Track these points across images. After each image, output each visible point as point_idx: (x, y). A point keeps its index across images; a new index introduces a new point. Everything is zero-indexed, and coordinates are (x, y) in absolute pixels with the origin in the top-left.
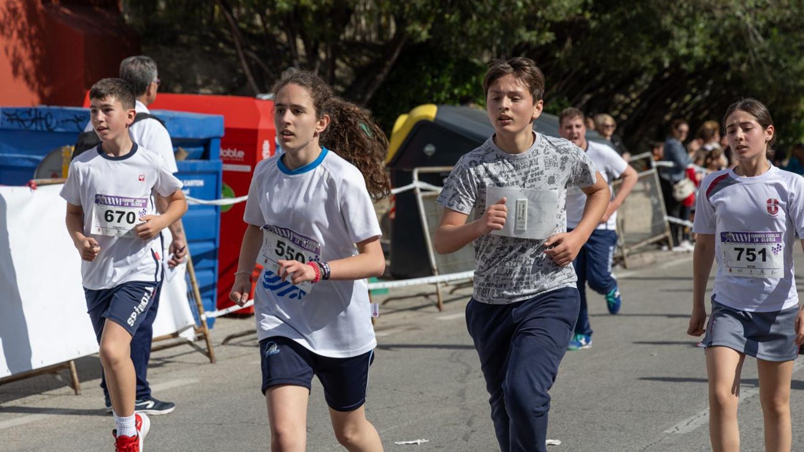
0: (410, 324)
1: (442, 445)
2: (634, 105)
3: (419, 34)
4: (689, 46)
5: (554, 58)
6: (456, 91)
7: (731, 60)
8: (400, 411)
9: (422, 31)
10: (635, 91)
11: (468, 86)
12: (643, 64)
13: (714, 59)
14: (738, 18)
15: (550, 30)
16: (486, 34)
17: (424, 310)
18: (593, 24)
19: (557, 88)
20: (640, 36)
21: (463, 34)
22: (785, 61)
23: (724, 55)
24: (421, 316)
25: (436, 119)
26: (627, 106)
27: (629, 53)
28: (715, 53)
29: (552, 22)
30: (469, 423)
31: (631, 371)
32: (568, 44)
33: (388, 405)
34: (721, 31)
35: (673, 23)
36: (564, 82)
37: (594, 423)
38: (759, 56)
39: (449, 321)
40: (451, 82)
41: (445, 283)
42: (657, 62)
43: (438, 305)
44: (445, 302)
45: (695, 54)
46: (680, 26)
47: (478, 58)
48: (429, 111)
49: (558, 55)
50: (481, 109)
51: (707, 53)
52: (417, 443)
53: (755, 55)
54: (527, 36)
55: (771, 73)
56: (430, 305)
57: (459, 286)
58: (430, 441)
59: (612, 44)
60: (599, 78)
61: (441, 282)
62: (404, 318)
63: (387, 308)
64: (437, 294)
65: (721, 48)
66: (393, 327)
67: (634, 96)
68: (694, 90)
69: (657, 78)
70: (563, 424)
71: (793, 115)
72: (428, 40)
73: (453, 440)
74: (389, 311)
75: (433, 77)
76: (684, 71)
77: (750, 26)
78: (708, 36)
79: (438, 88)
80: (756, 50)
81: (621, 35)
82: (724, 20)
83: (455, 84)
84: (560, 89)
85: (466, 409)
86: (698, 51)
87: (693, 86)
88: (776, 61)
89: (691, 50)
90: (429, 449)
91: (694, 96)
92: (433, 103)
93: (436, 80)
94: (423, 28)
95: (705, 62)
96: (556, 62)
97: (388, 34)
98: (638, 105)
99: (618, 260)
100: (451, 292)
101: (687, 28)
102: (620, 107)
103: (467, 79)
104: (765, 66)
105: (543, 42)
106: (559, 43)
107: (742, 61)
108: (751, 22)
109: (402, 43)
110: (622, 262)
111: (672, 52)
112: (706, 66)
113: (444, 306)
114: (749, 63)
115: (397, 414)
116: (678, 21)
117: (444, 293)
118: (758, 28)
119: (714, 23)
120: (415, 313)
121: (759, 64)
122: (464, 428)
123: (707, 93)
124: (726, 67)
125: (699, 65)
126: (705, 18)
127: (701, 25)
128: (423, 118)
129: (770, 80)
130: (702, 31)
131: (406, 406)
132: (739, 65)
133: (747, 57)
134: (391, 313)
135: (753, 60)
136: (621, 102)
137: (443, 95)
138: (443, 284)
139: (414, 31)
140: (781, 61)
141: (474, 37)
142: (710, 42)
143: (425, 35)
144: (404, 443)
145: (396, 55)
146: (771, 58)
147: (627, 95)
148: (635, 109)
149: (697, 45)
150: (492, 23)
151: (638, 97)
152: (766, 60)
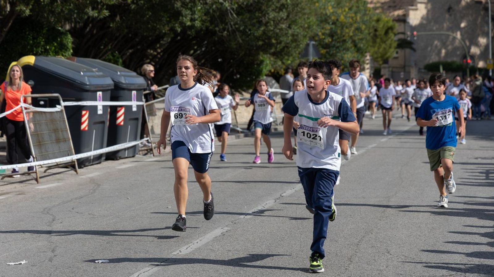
0: (18, 191)
1: (35, 265)
2: (159, 56)
3: (24, 12)
4: (192, 20)
5: (109, 27)
6: (48, 47)
7: (217, 29)
8: (10, 245)
9: (27, 10)
10: (159, 48)
11: (55, 44)
12: (164, 31)
13: (207, 28)
14: (222, 4)
15: (106, 9)
16: (66, 12)
17: (27, 182)
18: (133, 7)
19: (111, 46)
20: (162, 14)
21: (53, 12)
22: (250, 30)
23: (213, 26)
24: (26, 186)
25: (34, 64)
26: (155, 56)
27: (155, 25)
28: (208, 24)
29: (108, 5)
30: (53, 251)
31: (154, 217)
32: (118, 18)
33: (3, 241)
34: (211, 11)
35: (182, 6)
36: (116, 42)
37: (130, 249)
38: (233, 27)
39: (44, 189)
40: (45, 42)
41: (41, 166)
42: (172, 30)
43: (36, 180)
44: (40, 178)
45: (196, 25)
46: (187, 8)
47: (62, 27)
48: (30, 60)
49: (111, 25)
50: (63, 58)
51: (203, 24)
52: (21, 264)
53: (231, 27)
54: (92, 13)
55: (241, 37)
56: (32, 179)
57: (50, 168)
58: (28, 262)
59: (145, 19)
60: (137, 40)
61: (38, 166)
62: (15, 188)
63: (4, 182)
64: (36, 172)
65: (211, 22)
66: (8, 193)
67: (159, 51)
68: (196, 47)
69: (173, 39)
70: (111, 250)
71: (256, 63)
72: (30, 15)
73: (43, 262)
74: (6, 183)
75: (34, 38)
76: (189, 35)
77: (229, 8)
78: (203, 14)
79: (37, 45)
80: (232, 23)
81: (150, 14)
82: (212, 4)
83: (47, 43)
84: (113, 46)
85: (52, 242)
86: (198, 24)
87: (195, 45)
88: (244, 29)
89: (194, 23)
90: (27, 267)
91: (195, 51)
92: (33, 55)
93: (35, 41)
94: (27, 8)
95: (201, 29)
96: (110, 30)
97: (5, 12)
98: (162, 56)
99: (149, 150)
100: (45, 172)
101: (191, 9)
102: (151, 57)
103: (55, 39)
104: (237, 33)
105: (102, 17)
106: (112, 17)
107: (224, 29)
108: (229, 6)
109: (14, 17)
110: (151, 152)
111: (182, 24)
112: (202, 32)
113: (39, 180)
114: (228, 31)
115: (8, 246)
116: (184, 5)
117: (40, 172)
118: (233, 9)
119: (207, 7)
120: (22, 185)
121: (234, 32)
122: (50, 254)
123: (203, 49)
124: (214, 33)
125: (198, 32)
126: (201, 4)
127: (199, 8)
128: (27, 64)
129: (241, 41)
130: (199, 11)
131: (14, 241)
132: (222, 33)
133: (227, 27)
134: (7, 184)
135: (230, 29)
136: (151, 54)
137: (40, 50)
138: (40, 166)
139: (21, 10)
140: (247, 30)
141: (59, 13)
142: (204, 18)
143: (28, 12)
144: (13, 264)
145: (10, 24)
146: (241, 28)
147: (155, 50)
148: (159, 59)
149: (197, 20)
150: (70, 5)
151: (161, 51)
152: (238, 29)
